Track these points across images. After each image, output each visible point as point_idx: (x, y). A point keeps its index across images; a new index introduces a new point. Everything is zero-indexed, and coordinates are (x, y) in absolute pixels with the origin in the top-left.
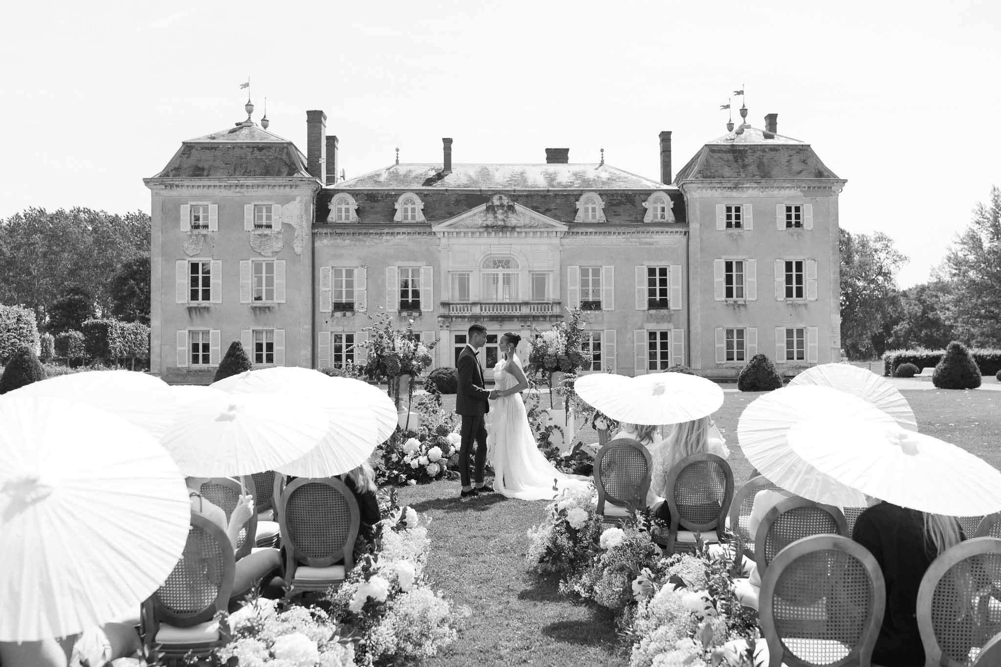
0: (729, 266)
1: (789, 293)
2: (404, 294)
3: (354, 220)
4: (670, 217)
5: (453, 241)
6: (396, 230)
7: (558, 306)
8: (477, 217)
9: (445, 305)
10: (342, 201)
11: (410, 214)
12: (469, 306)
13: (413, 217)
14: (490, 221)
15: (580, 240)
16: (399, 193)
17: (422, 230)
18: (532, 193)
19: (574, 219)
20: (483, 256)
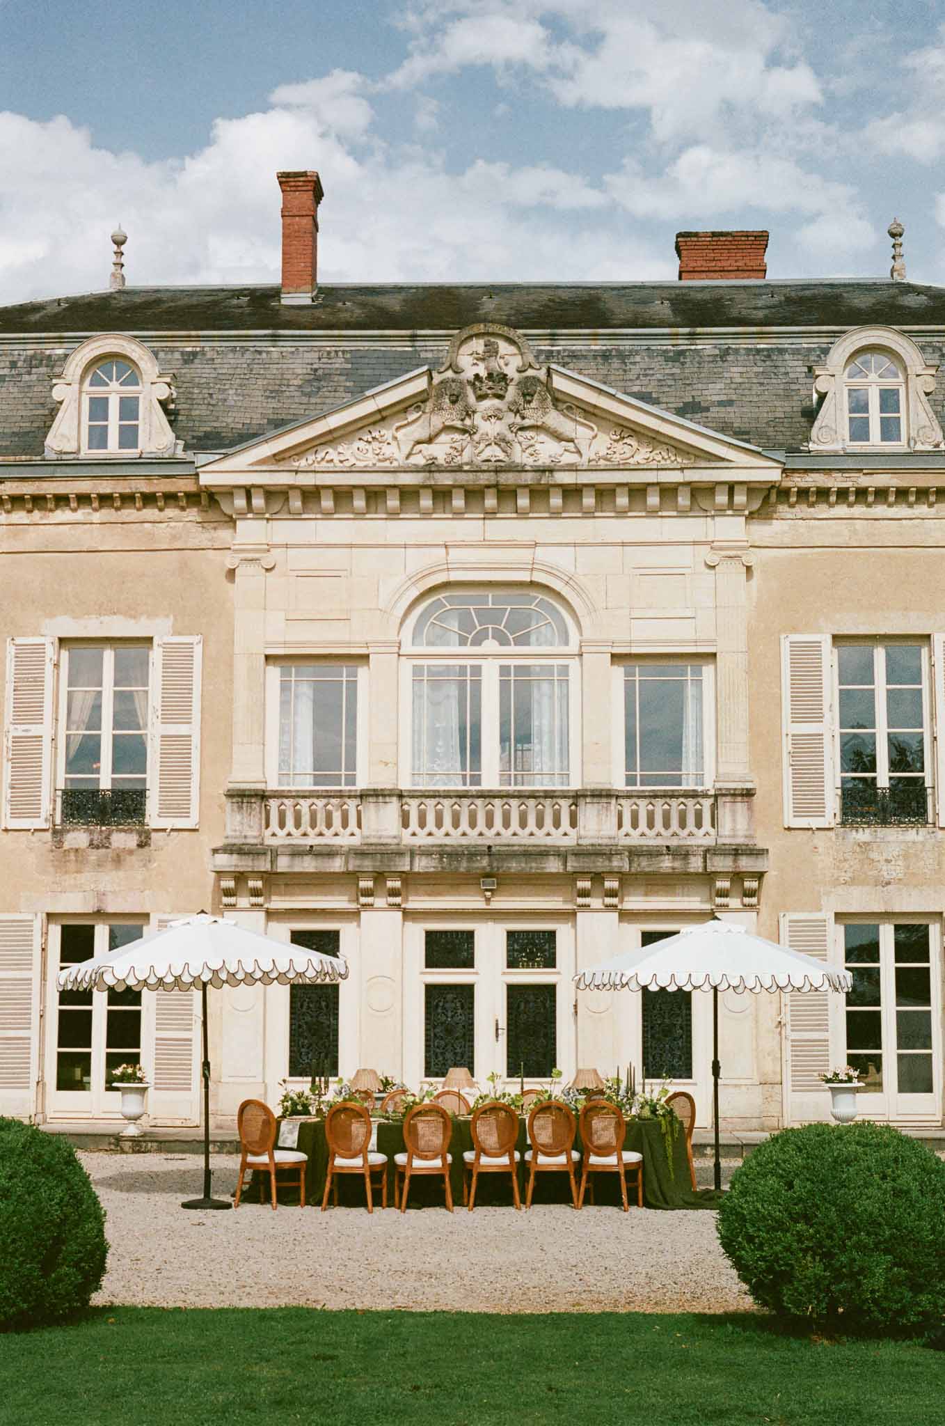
2: (81, 754)
5: (284, 530)
6: (52, 486)
7: (741, 807)
9: (248, 800)
11: (114, 423)
12: (352, 805)
13: (129, 437)
14: (446, 443)
19: (808, 439)
20: (415, 593)
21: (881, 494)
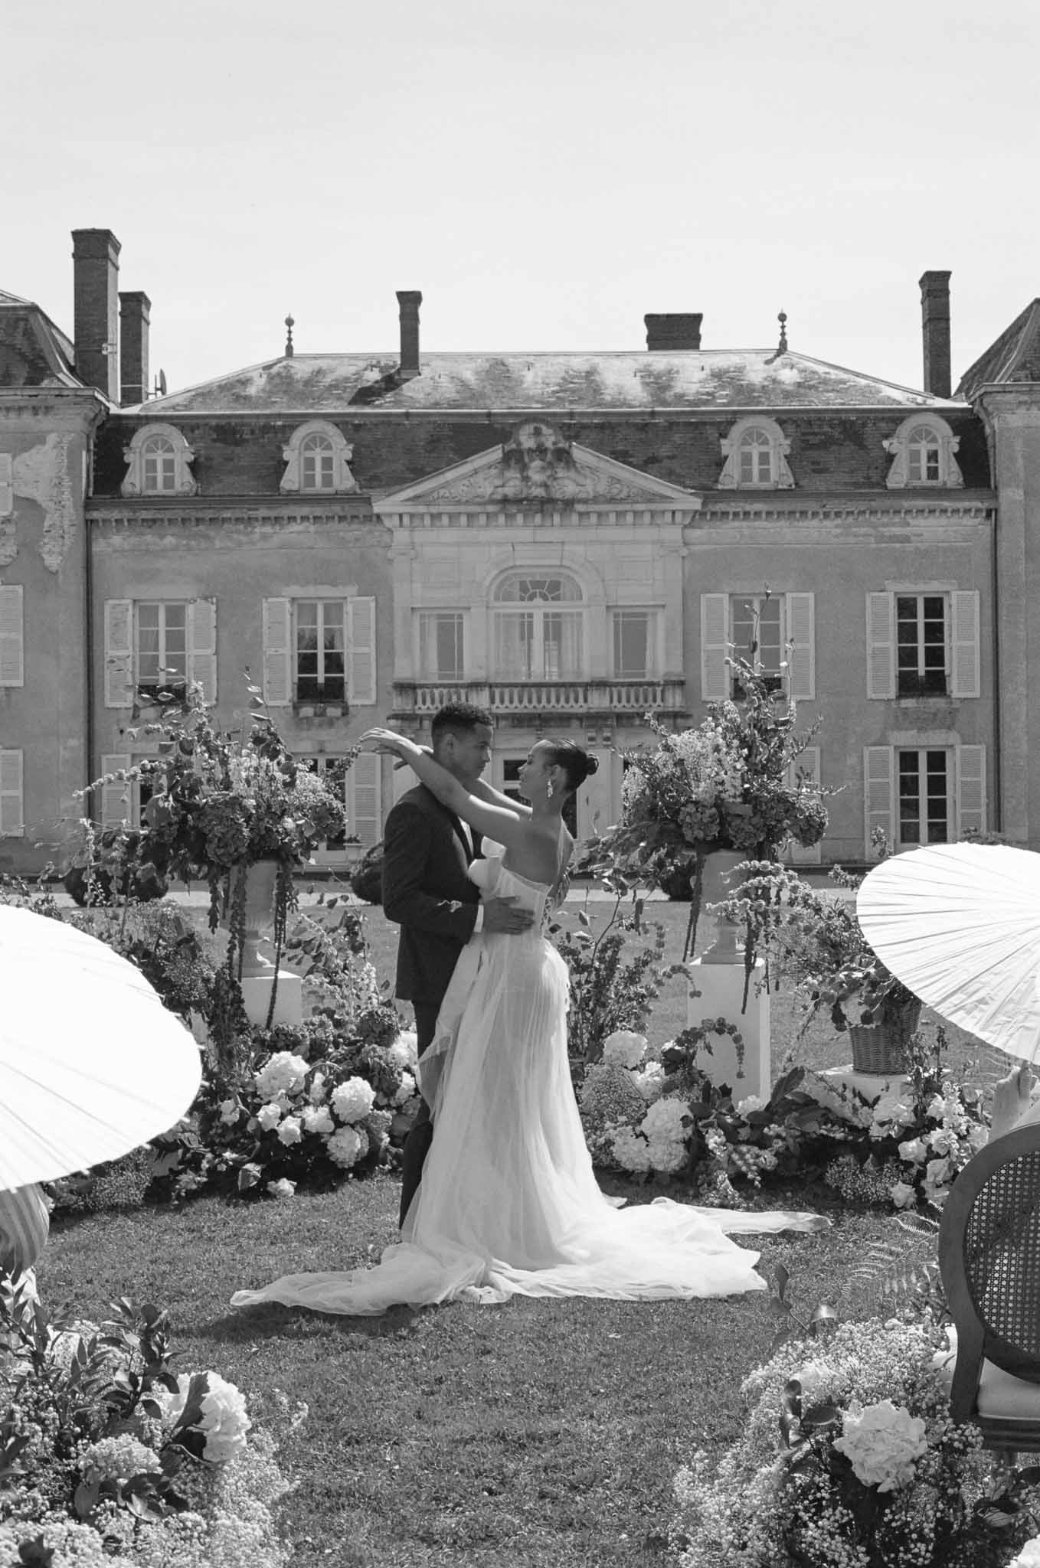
2: (307, 663)
3: (186, 488)
4: (950, 473)
5: (420, 536)
6: (285, 512)
7: (678, 691)
8: (481, 476)
9: (405, 688)
10: (155, 444)
11: (318, 473)
12: (463, 692)
13: (327, 480)
14: (513, 486)
15: (730, 531)
16: (293, 423)
17: (349, 510)
18: (614, 420)
19: (716, 481)
20: (495, 572)
21: (757, 514)
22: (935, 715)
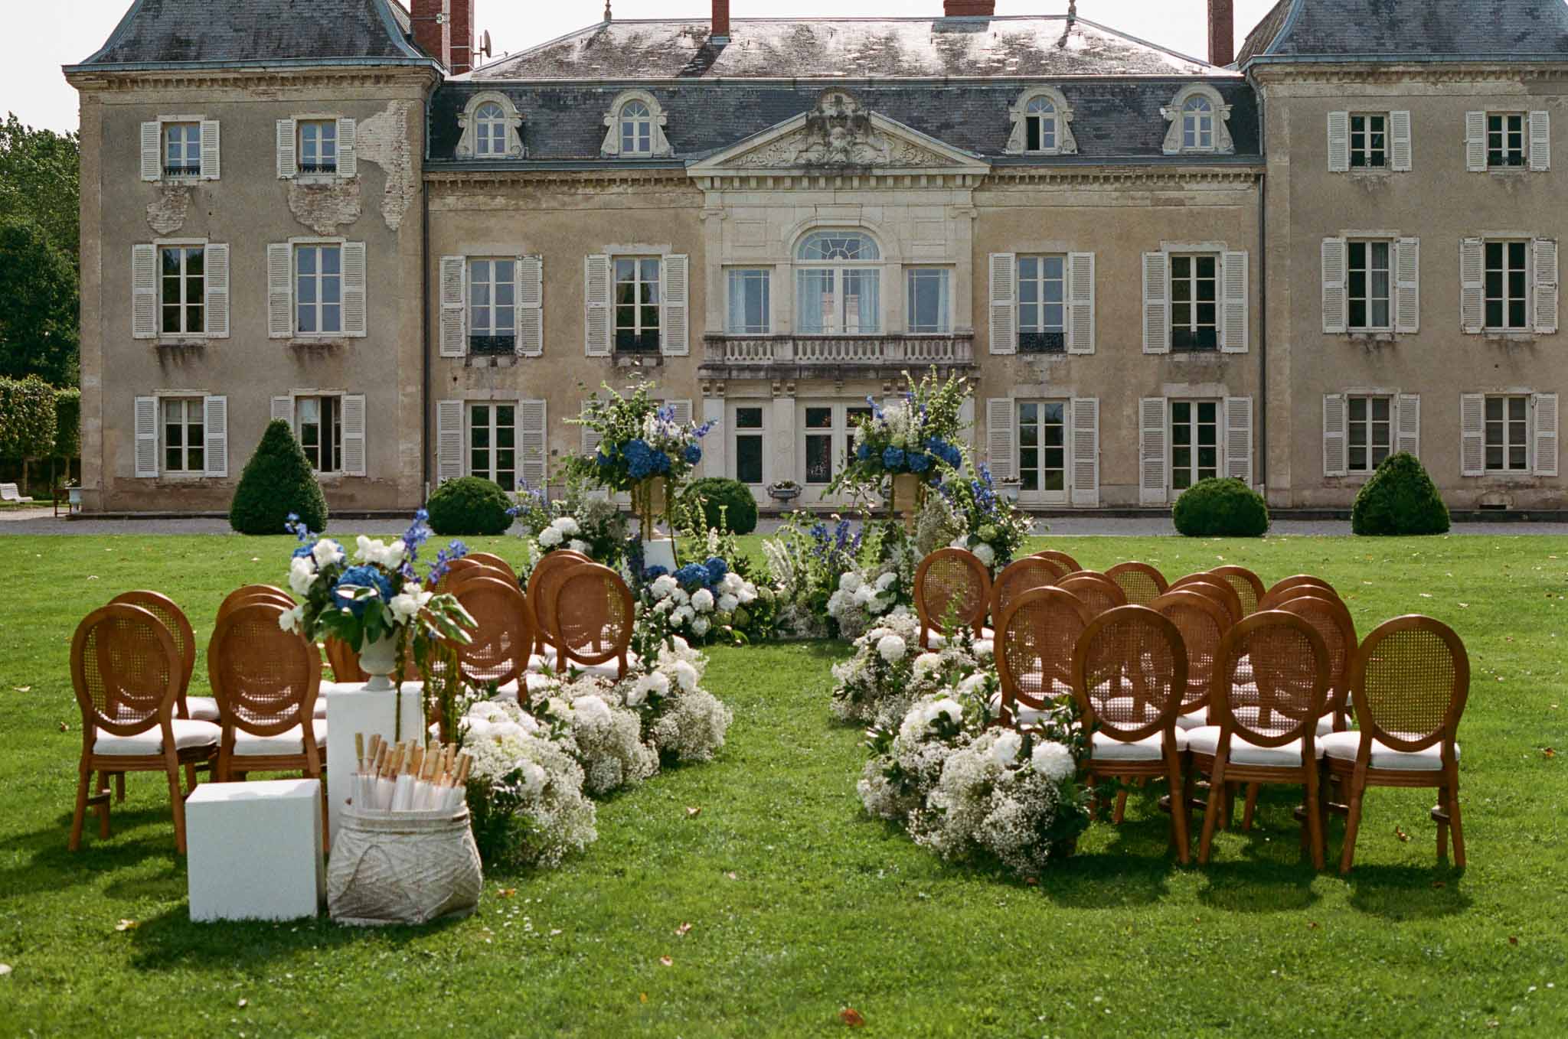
0: (1356, 253)
1: (1494, 318)
2: (624, 317)
3: (516, 152)
4: (1220, 141)
5: (731, 198)
6: (607, 175)
7: (967, 345)
8: (786, 143)
9: (715, 341)
10: (487, 110)
11: (636, 136)
12: (768, 344)
13: (644, 145)
14: (815, 152)
15: (1015, 194)
16: (613, 90)
17: (663, 174)
18: (910, 87)
19: (1004, 147)
20: (799, 232)
21: (1042, 178)
22: (1206, 367)
